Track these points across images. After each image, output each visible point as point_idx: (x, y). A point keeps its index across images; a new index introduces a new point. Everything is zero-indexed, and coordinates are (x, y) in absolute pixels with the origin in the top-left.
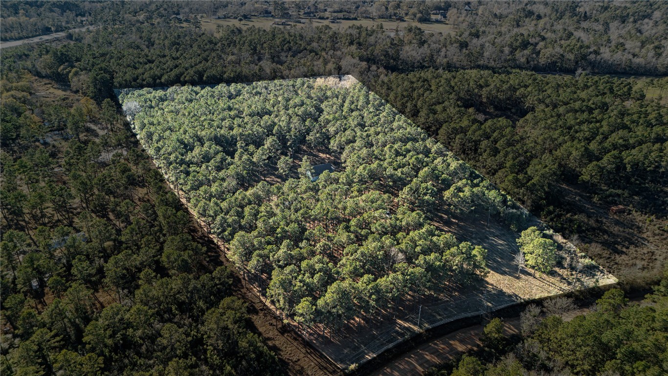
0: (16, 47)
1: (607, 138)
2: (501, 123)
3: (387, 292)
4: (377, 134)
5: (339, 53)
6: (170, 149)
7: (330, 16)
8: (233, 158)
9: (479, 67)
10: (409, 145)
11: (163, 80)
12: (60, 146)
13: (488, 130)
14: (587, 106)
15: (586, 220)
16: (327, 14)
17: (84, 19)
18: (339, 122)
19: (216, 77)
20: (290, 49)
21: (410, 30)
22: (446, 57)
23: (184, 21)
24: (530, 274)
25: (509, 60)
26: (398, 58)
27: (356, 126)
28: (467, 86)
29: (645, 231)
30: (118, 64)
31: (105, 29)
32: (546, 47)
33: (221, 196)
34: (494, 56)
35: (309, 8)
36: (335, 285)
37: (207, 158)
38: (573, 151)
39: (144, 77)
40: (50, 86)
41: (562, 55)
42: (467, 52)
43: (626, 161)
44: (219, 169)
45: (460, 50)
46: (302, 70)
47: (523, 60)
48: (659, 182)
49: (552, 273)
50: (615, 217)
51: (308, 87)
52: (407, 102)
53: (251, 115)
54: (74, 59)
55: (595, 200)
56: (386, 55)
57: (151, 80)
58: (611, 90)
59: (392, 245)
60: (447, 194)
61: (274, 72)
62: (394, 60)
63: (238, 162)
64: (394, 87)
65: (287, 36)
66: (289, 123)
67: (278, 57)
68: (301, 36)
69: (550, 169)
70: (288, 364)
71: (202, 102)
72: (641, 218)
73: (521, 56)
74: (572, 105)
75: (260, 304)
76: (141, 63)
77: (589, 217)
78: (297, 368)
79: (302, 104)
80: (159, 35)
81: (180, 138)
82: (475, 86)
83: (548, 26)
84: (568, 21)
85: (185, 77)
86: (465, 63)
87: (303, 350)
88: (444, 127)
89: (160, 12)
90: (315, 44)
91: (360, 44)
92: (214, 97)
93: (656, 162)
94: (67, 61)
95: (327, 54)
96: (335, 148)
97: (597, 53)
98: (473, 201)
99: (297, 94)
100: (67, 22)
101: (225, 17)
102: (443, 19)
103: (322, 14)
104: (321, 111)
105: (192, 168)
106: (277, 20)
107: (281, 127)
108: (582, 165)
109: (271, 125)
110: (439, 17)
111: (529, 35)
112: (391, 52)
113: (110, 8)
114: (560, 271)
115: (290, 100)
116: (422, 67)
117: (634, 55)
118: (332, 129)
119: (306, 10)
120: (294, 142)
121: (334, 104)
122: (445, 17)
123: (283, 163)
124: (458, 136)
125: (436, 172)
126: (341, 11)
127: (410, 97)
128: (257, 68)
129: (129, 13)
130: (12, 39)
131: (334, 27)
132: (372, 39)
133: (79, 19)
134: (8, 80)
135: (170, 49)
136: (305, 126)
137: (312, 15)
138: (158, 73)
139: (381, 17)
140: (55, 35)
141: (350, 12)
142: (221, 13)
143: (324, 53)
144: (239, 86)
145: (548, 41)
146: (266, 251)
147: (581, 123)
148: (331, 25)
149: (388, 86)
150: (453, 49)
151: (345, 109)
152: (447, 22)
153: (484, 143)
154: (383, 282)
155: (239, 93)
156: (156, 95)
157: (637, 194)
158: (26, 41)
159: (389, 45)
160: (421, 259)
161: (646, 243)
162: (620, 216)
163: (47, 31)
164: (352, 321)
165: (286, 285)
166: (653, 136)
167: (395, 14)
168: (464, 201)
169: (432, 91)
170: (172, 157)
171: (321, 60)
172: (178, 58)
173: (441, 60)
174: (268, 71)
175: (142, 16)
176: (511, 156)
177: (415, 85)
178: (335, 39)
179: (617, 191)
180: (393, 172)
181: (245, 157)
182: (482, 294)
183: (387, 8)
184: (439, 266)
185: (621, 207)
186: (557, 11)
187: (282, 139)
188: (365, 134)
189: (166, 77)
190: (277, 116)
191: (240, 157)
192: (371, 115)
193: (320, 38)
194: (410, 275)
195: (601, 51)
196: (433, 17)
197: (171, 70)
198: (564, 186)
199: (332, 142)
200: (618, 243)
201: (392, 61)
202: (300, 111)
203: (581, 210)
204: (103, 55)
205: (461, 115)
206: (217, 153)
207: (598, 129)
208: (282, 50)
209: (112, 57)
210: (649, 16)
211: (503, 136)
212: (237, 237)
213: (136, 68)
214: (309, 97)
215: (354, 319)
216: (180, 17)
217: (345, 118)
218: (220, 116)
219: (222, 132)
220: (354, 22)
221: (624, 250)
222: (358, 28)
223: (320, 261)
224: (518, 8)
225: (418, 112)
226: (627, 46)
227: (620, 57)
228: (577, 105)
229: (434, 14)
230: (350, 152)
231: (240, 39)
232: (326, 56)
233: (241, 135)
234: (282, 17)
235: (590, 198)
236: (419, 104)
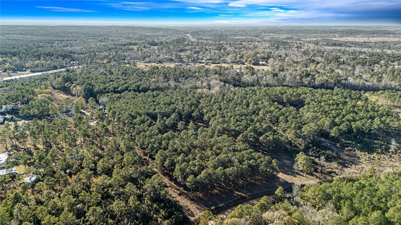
0: (41, 75)
1: (344, 117)
2: (290, 109)
3: (230, 176)
4: (227, 112)
5: (209, 78)
6: (125, 118)
7: (205, 62)
8: (156, 121)
9: (283, 86)
10: (243, 117)
11: (119, 89)
12: (67, 119)
13: (284, 112)
14: (336, 103)
15: (331, 153)
16: (203, 61)
17: (75, 62)
18: (208, 107)
19: (146, 88)
20: (184, 76)
21: (247, 68)
22: (266, 81)
23: (127, 63)
24: (301, 175)
25: (299, 82)
26: (240, 81)
27: (217, 109)
28: (275, 93)
29: (361, 158)
30: (96, 82)
31: (87, 67)
32: (319, 76)
33: (151, 137)
34: (291, 80)
35: (194, 58)
36: (205, 171)
37: (143, 122)
38: (327, 122)
39: (109, 88)
40: (59, 93)
41: (327, 80)
42: (277, 78)
43: (353, 127)
44: (150, 126)
45: (273, 78)
46: (190, 85)
47: (306, 82)
48: (372, 138)
49: (312, 174)
50: (347, 152)
51: (193, 92)
52: (243, 100)
53: (165, 104)
54: (73, 80)
55: (337, 145)
56: (234, 79)
57: (113, 89)
58: (350, 96)
59: (232, 156)
60: (261, 138)
61: (176, 86)
62: (238, 82)
63: (158, 124)
64: (237, 93)
65: (182, 70)
66: (183, 108)
67: (178, 80)
68: (190, 70)
69: (313, 129)
70: (183, 207)
71: (140, 99)
72: (360, 153)
73: (306, 81)
74: (328, 102)
75: (169, 184)
76: (107, 82)
77: (333, 152)
78: (187, 209)
79: (190, 99)
80: (116, 69)
81: (130, 113)
82: (279, 93)
83: (322, 67)
84: (333, 65)
85: (130, 88)
86: (276, 84)
87: (190, 202)
88: (262, 110)
89: (115, 59)
90: (197, 74)
91: (220, 74)
92: (146, 97)
93: (369, 128)
94: (70, 81)
95: (203, 78)
96: (206, 119)
97: (346, 80)
98: (274, 142)
99: (188, 96)
100: (66, 64)
101: (149, 62)
102: (266, 64)
103: (201, 61)
104: (199, 103)
105: (136, 126)
106: (177, 63)
107: (179, 110)
108: (331, 128)
109: (175, 109)
110: (264, 63)
111: (311, 71)
112: (237, 78)
113: (88, 57)
114: (317, 174)
115: (184, 98)
116: (253, 86)
117: (366, 81)
118: (205, 111)
119: (192, 59)
120: (186, 116)
121: (206, 100)
122: (267, 63)
123: (180, 125)
124: (268, 114)
125: (256, 128)
126: (211, 60)
127: (245, 98)
128: (167, 84)
129: (99, 59)
130: (37, 71)
131: (207, 66)
132: (227, 72)
133: (72, 62)
134: (41, 89)
135: (122, 75)
136: (191, 109)
137: (195, 61)
138: (116, 86)
139: (233, 62)
140: (59, 70)
141: (216, 60)
142: (147, 60)
143: (201, 78)
144: (158, 92)
145: (320, 74)
146: (172, 158)
147: (332, 110)
148: (205, 66)
149: (234, 92)
150: (269, 77)
151: (212, 102)
152: (268, 65)
153: (281, 118)
154: (228, 170)
155: (158, 95)
156: (116, 96)
157: (359, 143)
158: (45, 73)
159: (236, 75)
160: (246, 162)
161: (361, 164)
162: (349, 152)
163: (55, 68)
164: (213, 192)
165: (182, 170)
166: (368, 116)
167: (240, 61)
168: (269, 141)
169: (257, 95)
170: (126, 121)
171: (200, 81)
172: (126, 80)
173: (263, 82)
174: (173, 86)
175: (105, 61)
176: (294, 123)
177: (248, 92)
178: (207, 72)
179: (349, 142)
180: (234, 128)
181: (162, 122)
182: (277, 182)
183: (236, 58)
184: (254, 165)
185: (350, 148)
186: (328, 60)
187: (180, 115)
188: (221, 112)
189: (121, 88)
190: (177, 105)
191: (160, 121)
192: (224, 105)
193: (199, 71)
194: (240, 168)
195: (349, 79)
196: (261, 63)
197: (123, 85)
198: (323, 139)
199: (205, 117)
200: (347, 163)
201: (237, 82)
202: (189, 103)
203: (329, 149)
204: (87, 78)
205: (271, 105)
206: (148, 120)
207: (340, 113)
208: (180, 76)
209: (92, 79)
210: (378, 63)
211: (291, 115)
212: (159, 152)
213: (105, 84)
214: (193, 97)
215: (214, 191)
216: (126, 61)
217: (212, 106)
218: (149, 105)
219: (150, 111)
220: (218, 65)
221: (349, 166)
222: (220, 67)
223: (198, 162)
224: (306, 58)
225: (249, 104)
226: (363, 77)
227: (358, 82)
228: (331, 102)
229: (261, 61)
230: (214, 120)
231: (158, 71)
232: (202, 79)
233: (160, 112)
234: (180, 62)
235: (335, 145)
236: (250, 101)
